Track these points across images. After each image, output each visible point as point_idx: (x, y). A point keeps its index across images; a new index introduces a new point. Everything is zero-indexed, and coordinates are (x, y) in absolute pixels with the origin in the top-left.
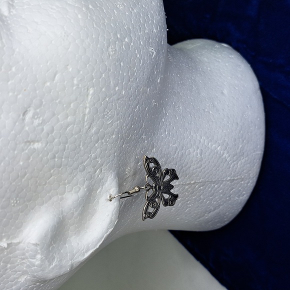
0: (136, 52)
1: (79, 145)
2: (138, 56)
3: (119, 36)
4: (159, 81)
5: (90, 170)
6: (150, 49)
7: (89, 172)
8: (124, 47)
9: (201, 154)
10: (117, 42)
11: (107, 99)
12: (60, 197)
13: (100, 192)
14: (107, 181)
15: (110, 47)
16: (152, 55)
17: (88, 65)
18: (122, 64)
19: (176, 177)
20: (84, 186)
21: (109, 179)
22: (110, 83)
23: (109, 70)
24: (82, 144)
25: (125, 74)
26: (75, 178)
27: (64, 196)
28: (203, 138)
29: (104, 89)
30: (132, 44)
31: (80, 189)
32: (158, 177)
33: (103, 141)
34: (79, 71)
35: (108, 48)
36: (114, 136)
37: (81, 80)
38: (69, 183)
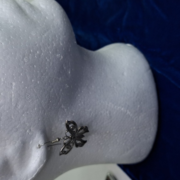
0: (46, 58)
1: (11, 116)
2: (48, 60)
3: (32, 51)
4: (69, 73)
5: (21, 131)
6: (58, 55)
7: (21, 132)
8: (36, 56)
9: (110, 114)
10: (30, 55)
11: (26, 88)
12: (3, 148)
13: (32, 143)
14: (35, 136)
15: (25, 58)
16: (60, 58)
17: (9, 70)
18: (35, 66)
19: (87, 131)
20: (19, 140)
21: (37, 135)
22: (27, 78)
23: (25, 71)
24: (12, 116)
25: (38, 72)
26: (12, 136)
27: (6, 147)
28: (110, 103)
29: (23, 82)
30: (42, 54)
31: (16, 142)
32: (75, 131)
33: (28, 112)
34: (4, 74)
35: (23, 58)
36: (36, 109)
37: (6, 79)
38: (8, 139)
